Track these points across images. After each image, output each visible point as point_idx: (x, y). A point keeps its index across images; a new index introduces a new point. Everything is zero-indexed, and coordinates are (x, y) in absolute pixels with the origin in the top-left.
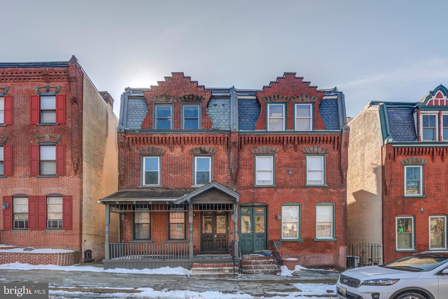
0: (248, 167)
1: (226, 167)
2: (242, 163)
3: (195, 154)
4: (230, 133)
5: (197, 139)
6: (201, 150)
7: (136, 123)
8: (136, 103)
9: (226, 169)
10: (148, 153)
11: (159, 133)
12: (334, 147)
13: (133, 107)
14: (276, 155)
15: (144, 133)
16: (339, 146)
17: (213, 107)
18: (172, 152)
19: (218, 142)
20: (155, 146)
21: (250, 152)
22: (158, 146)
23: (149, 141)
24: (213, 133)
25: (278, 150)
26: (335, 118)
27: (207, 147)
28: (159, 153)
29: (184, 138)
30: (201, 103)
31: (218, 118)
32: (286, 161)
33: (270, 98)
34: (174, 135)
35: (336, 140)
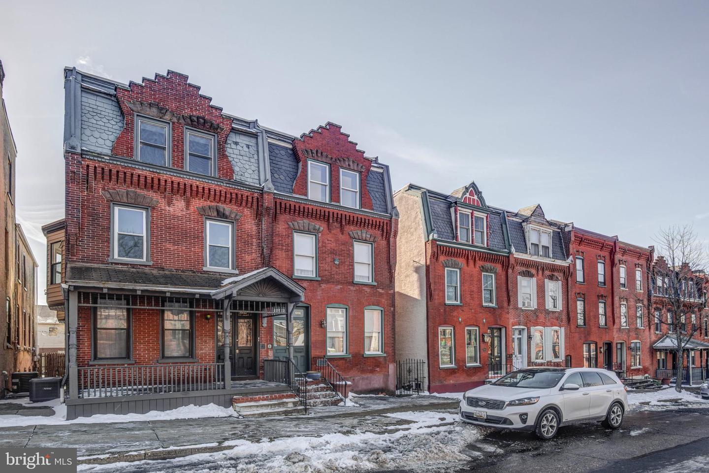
0: (284, 248)
1: (254, 244)
2: (276, 240)
3: (208, 216)
4: (261, 192)
5: (212, 193)
6: (218, 211)
7: (101, 141)
8: (98, 104)
9: (254, 247)
10: (125, 200)
11: (148, 169)
12: (382, 235)
13: (91, 110)
14: (320, 235)
15: (119, 163)
16: (388, 234)
17: (234, 146)
18: (169, 207)
19: (244, 203)
20: (138, 190)
21: (287, 226)
22: (144, 192)
23: (128, 180)
24: (236, 187)
25: (322, 228)
26: (382, 197)
27: (227, 208)
28: (147, 205)
29: (191, 186)
30: (216, 135)
31: (242, 166)
32: (332, 245)
33: (312, 153)
34: (174, 178)
35: (385, 227)
